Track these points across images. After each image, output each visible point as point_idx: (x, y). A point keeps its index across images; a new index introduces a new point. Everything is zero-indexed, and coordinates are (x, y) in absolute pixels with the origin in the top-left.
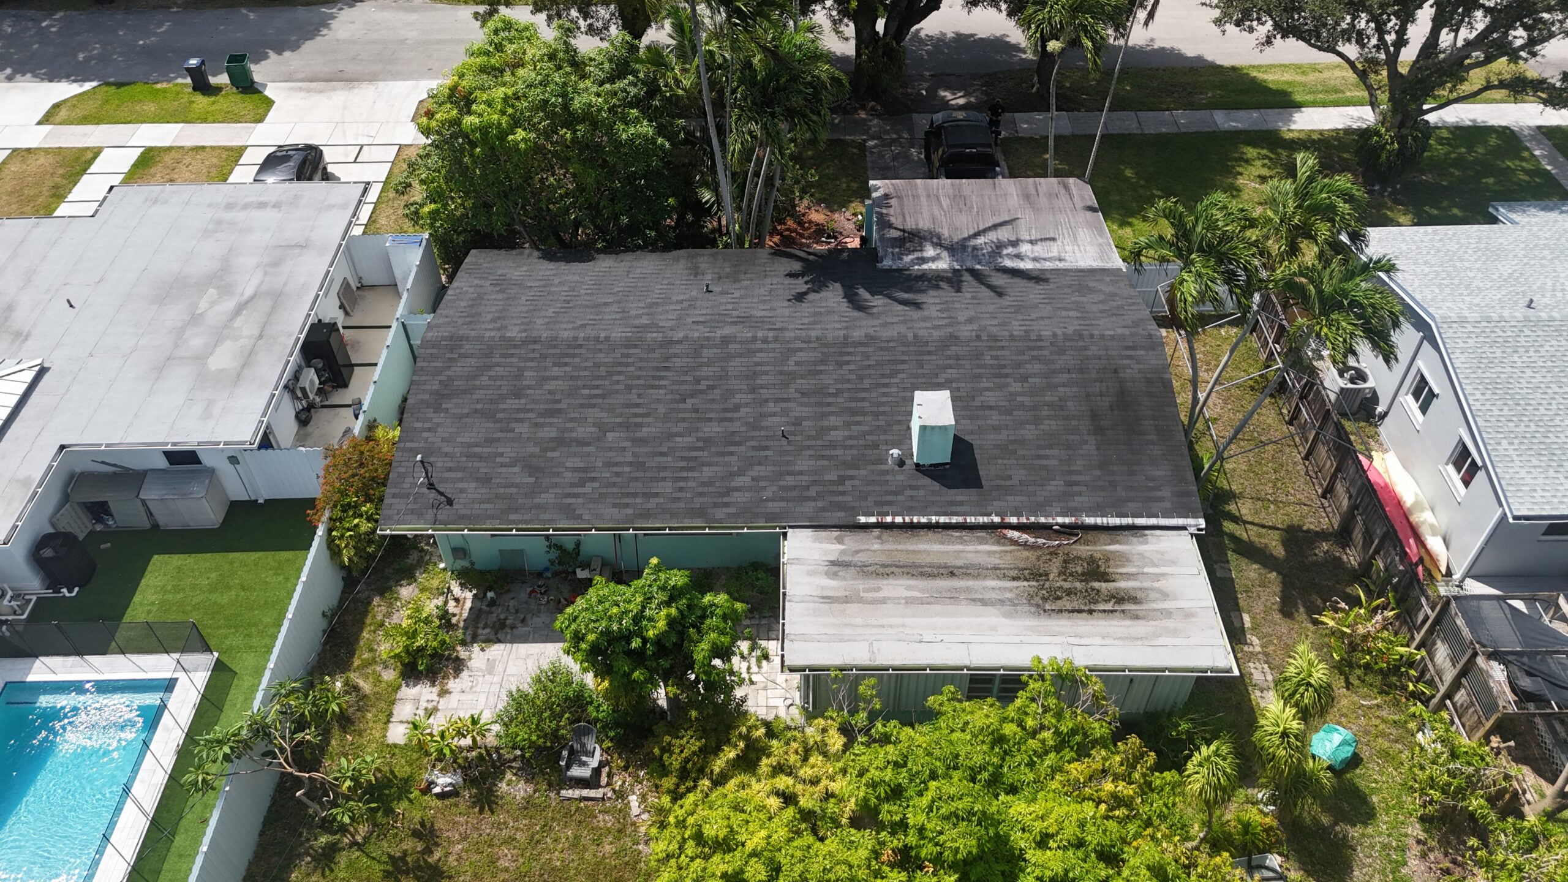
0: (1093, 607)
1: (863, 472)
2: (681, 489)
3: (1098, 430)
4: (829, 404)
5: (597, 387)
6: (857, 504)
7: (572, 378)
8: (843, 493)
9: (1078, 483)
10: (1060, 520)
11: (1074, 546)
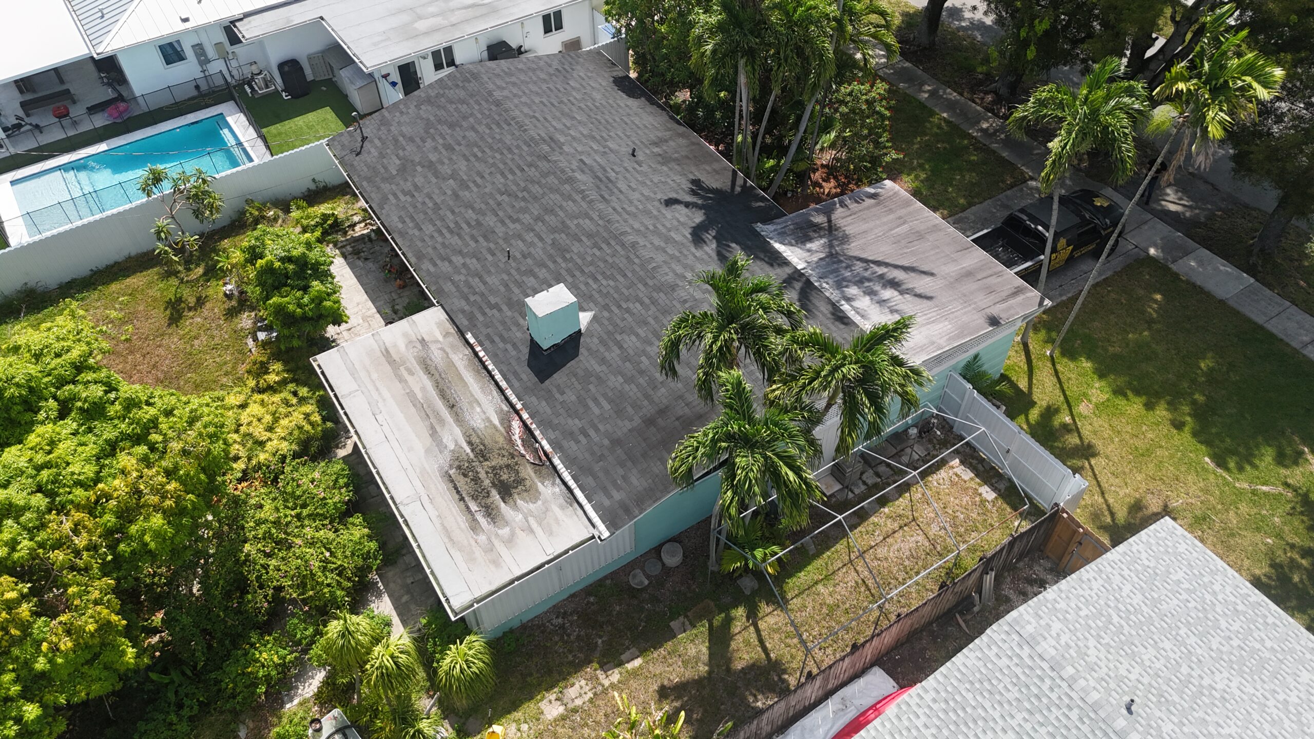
0: (468, 499)
3: (650, 422)
6: (479, 325)
9: (586, 435)
10: (544, 443)
11: (528, 465)
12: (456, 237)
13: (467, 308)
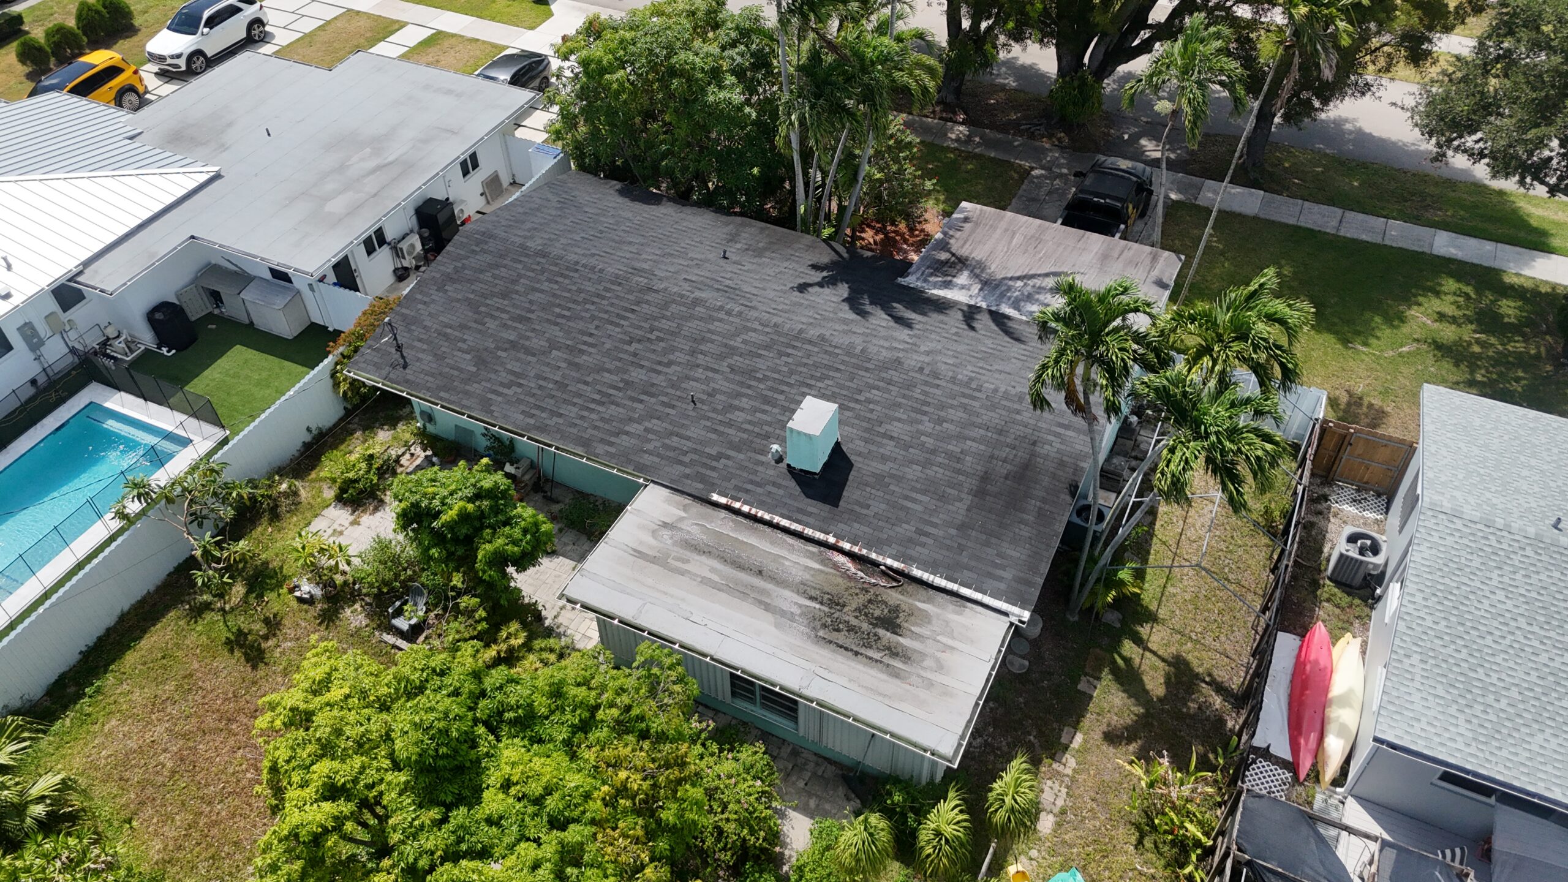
0: (863, 650)
1: (741, 456)
2: (582, 418)
3: (980, 493)
4: (749, 387)
5: (569, 309)
6: (719, 482)
7: (554, 295)
8: (714, 469)
9: (927, 534)
10: (889, 562)
11: (889, 591)
12: (613, 407)
13: (688, 471)
